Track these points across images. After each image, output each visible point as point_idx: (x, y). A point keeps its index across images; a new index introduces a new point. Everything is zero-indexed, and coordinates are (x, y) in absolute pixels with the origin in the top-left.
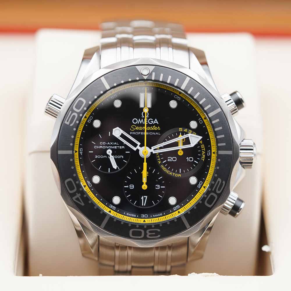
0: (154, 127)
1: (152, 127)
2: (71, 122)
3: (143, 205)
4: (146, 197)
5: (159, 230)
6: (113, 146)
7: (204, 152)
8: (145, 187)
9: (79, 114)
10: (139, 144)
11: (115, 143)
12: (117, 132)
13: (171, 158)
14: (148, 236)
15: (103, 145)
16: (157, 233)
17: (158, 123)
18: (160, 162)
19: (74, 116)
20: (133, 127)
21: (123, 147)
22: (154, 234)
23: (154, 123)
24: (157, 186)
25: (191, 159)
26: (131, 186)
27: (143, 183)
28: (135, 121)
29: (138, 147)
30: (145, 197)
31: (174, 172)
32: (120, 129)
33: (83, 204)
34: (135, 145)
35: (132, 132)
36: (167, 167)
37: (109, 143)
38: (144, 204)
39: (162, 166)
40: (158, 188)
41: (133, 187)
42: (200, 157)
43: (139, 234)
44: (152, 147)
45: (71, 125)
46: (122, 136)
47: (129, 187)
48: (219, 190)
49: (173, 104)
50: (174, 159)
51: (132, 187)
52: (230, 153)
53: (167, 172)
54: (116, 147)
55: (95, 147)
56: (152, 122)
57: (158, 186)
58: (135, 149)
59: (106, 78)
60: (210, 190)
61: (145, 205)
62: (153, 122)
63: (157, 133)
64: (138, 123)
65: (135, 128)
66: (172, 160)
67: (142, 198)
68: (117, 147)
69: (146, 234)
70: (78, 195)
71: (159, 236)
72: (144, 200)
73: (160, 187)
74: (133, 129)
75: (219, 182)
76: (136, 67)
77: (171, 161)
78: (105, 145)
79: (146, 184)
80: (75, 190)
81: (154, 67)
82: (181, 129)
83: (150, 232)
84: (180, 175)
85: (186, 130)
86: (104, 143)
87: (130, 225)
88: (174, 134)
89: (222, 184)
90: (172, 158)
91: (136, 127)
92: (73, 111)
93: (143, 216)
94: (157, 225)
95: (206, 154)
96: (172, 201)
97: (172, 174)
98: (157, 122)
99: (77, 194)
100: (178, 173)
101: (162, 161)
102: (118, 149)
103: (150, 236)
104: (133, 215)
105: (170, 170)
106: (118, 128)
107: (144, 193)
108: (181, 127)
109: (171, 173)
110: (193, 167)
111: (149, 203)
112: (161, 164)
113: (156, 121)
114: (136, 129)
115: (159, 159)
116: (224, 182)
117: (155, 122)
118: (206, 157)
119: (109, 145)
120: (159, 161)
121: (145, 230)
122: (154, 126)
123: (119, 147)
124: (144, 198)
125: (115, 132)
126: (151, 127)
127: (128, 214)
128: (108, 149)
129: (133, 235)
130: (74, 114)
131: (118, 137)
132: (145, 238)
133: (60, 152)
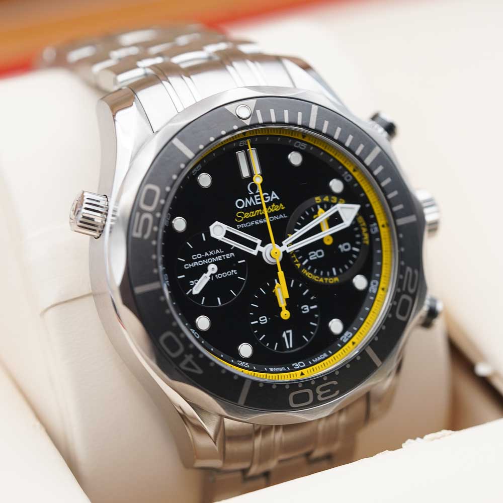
0: (274, 207)
1: (271, 208)
2: (144, 232)
3: (288, 347)
4: (290, 331)
5: (335, 383)
6: (214, 256)
7: (364, 230)
8: (285, 314)
9: (153, 213)
10: (259, 241)
11: (217, 251)
12: (218, 230)
13: (313, 254)
14: (320, 398)
15: (197, 260)
16: (333, 389)
17: (278, 198)
18: (298, 265)
19: (146, 221)
20: (239, 215)
21: (232, 254)
22: (329, 391)
23: (272, 200)
24: (304, 308)
25: (346, 247)
26: (262, 319)
27: (281, 309)
28: (240, 204)
29: (259, 248)
30: (287, 332)
31: (325, 276)
32: (222, 224)
33: (200, 371)
34: (253, 246)
35: (240, 223)
36: (311, 271)
37: (206, 254)
38: (289, 344)
39: (304, 271)
40: (306, 310)
41: (265, 321)
42: (361, 239)
43: (305, 397)
44: (283, 243)
45: (146, 236)
46: (228, 235)
47: (259, 321)
48: (412, 287)
49: (295, 159)
50: (320, 254)
51: (264, 320)
52: (412, 219)
53: (315, 278)
54: (219, 258)
55: (187, 266)
56: (267, 199)
57: (306, 307)
58: (255, 253)
59: (182, 140)
60: (399, 290)
61: (291, 346)
62: (269, 197)
63: (281, 216)
64: (246, 206)
65: (243, 216)
66: (316, 256)
67: (284, 335)
68: (222, 257)
69: (315, 395)
70: (189, 358)
71: (337, 392)
72: (288, 337)
73: (309, 308)
74: (241, 219)
75: (409, 273)
76: (226, 107)
77: (316, 258)
78: (201, 259)
79: (287, 308)
80: (182, 349)
81: (255, 100)
82: (318, 199)
83: (322, 390)
84: (336, 279)
85: (326, 199)
86: (199, 256)
87: (287, 387)
88: (309, 210)
89: (414, 275)
90: (316, 253)
91: (245, 213)
92: (142, 212)
93: (297, 365)
94: (331, 375)
95: (369, 232)
96: (336, 326)
97: (324, 281)
98: (276, 197)
99: (186, 356)
100: (332, 275)
101: (301, 261)
102: (225, 261)
103: (323, 396)
104: (280, 369)
105: (318, 274)
106: (217, 223)
107: (286, 325)
108: (317, 195)
109: (321, 280)
110: (354, 260)
111: (297, 341)
112: (302, 267)
113: (274, 196)
114: (245, 217)
115: (297, 260)
116: (416, 272)
117: (273, 198)
118: (372, 237)
119: (207, 257)
120: (297, 263)
121: (314, 389)
122: (274, 205)
123: (225, 257)
124: (288, 335)
125: (215, 228)
126: (269, 208)
127: (271, 369)
128: (209, 264)
129: (295, 403)
130: (145, 216)
131: (223, 239)
132: (316, 402)
133: (138, 290)
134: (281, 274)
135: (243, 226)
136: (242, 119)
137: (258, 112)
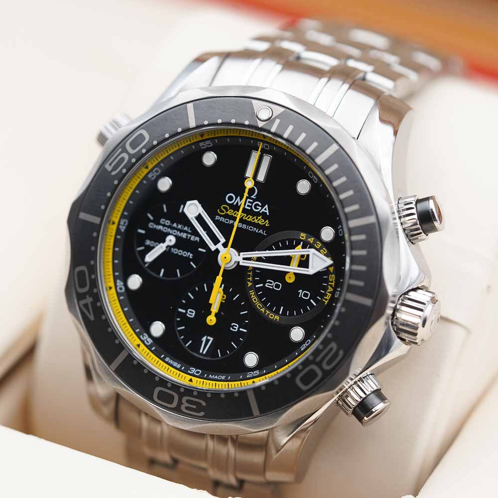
0: (260, 219)
1: (257, 218)
2: (114, 169)
3: (201, 351)
4: (211, 339)
5: (204, 404)
6: (181, 231)
7: (330, 289)
8: (211, 320)
9: (131, 156)
10: (223, 240)
11: (186, 228)
12: (193, 209)
13: (272, 283)
14: (183, 408)
15: (164, 225)
16: (199, 408)
17: (268, 214)
18: (250, 284)
19: (122, 159)
20: (224, 207)
21: (197, 239)
22: (195, 407)
23: (261, 212)
24: (234, 325)
25: (306, 295)
26: (190, 312)
27: (210, 313)
28: (231, 198)
29: (220, 246)
30: (209, 338)
31: (270, 309)
32: (199, 206)
33: (92, 318)
34: (216, 241)
35: (221, 216)
36: (260, 297)
37: (175, 225)
38: (204, 350)
39: (252, 293)
40: (235, 329)
41: (192, 315)
42: (323, 295)
43: (170, 399)
44: (241, 254)
45: (114, 173)
46: (199, 218)
47: (187, 312)
48: (329, 363)
49: (303, 187)
50: (277, 286)
51: (191, 313)
52: (368, 302)
53: (258, 305)
54: (184, 235)
55: (151, 225)
56: (258, 209)
57: (236, 326)
58: (213, 248)
59: (195, 108)
60: (311, 358)
61: (204, 353)
62: (260, 208)
63: (261, 231)
64: (235, 204)
65: (227, 211)
66: (273, 286)
67: (204, 339)
68: (187, 237)
69: (180, 403)
70: (89, 300)
71: (202, 414)
73: (239, 329)
74: (223, 212)
75: (331, 349)
76: (254, 101)
77: (272, 288)
78: (168, 227)
79: (216, 315)
80: (86, 289)
81: (283, 109)
82: (303, 236)
83: (188, 401)
84: (277, 318)
85: (311, 240)
86: (168, 223)
87: (157, 379)
88: (291, 241)
89: (336, 354)
90: (274, 284)
91: (230, 209)
92: (124, 150)
93: (193, 370)
94: (202, 394)
95: (333, 293)
96: (251, 359)
97: (265, 312)
98: (267, 211)
99: (88, 296)
100: (277, 312)
101: (255, 283)
102: (188, 240)
103: (187, 408)
104: (175, 364)
105: (264, 303)
106: (196, 202)
107: (209, 331)
108: (304, 232)
109: (263, 310)
110: (306, 310)
111: (212, 351)
112: (251, 288)
113: (265, 209)
114: (228, 212)
115: (251, 279)
116: (341, 353)
117: (263, 210)
118: (332, 298)
119: (174, 228)
120: (249, 281)
121: (181, 396)
122: (260, 217)
123: (190, 237)
124: (207, 341)
125: (191, 206)
126: (255, 217)
127: (167, 359)
128: (172, 234)
129: (159, 398)
130: (125, 155)
131: (192, 218)
132: (177, 410)
133: (83, 216)
134: (219, 279)
135: (222, 219)
136: (258, 118)
137: (278, 121)
